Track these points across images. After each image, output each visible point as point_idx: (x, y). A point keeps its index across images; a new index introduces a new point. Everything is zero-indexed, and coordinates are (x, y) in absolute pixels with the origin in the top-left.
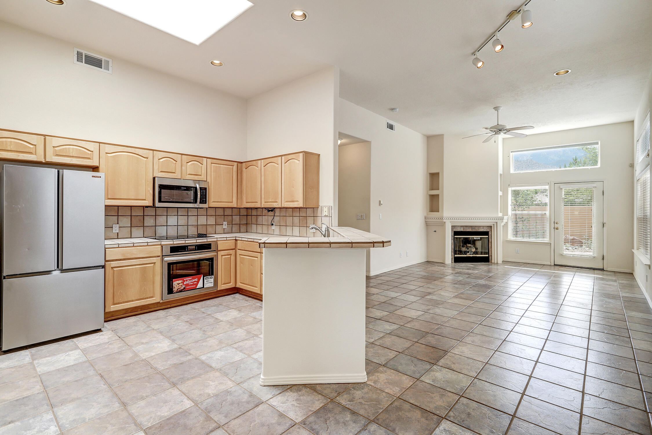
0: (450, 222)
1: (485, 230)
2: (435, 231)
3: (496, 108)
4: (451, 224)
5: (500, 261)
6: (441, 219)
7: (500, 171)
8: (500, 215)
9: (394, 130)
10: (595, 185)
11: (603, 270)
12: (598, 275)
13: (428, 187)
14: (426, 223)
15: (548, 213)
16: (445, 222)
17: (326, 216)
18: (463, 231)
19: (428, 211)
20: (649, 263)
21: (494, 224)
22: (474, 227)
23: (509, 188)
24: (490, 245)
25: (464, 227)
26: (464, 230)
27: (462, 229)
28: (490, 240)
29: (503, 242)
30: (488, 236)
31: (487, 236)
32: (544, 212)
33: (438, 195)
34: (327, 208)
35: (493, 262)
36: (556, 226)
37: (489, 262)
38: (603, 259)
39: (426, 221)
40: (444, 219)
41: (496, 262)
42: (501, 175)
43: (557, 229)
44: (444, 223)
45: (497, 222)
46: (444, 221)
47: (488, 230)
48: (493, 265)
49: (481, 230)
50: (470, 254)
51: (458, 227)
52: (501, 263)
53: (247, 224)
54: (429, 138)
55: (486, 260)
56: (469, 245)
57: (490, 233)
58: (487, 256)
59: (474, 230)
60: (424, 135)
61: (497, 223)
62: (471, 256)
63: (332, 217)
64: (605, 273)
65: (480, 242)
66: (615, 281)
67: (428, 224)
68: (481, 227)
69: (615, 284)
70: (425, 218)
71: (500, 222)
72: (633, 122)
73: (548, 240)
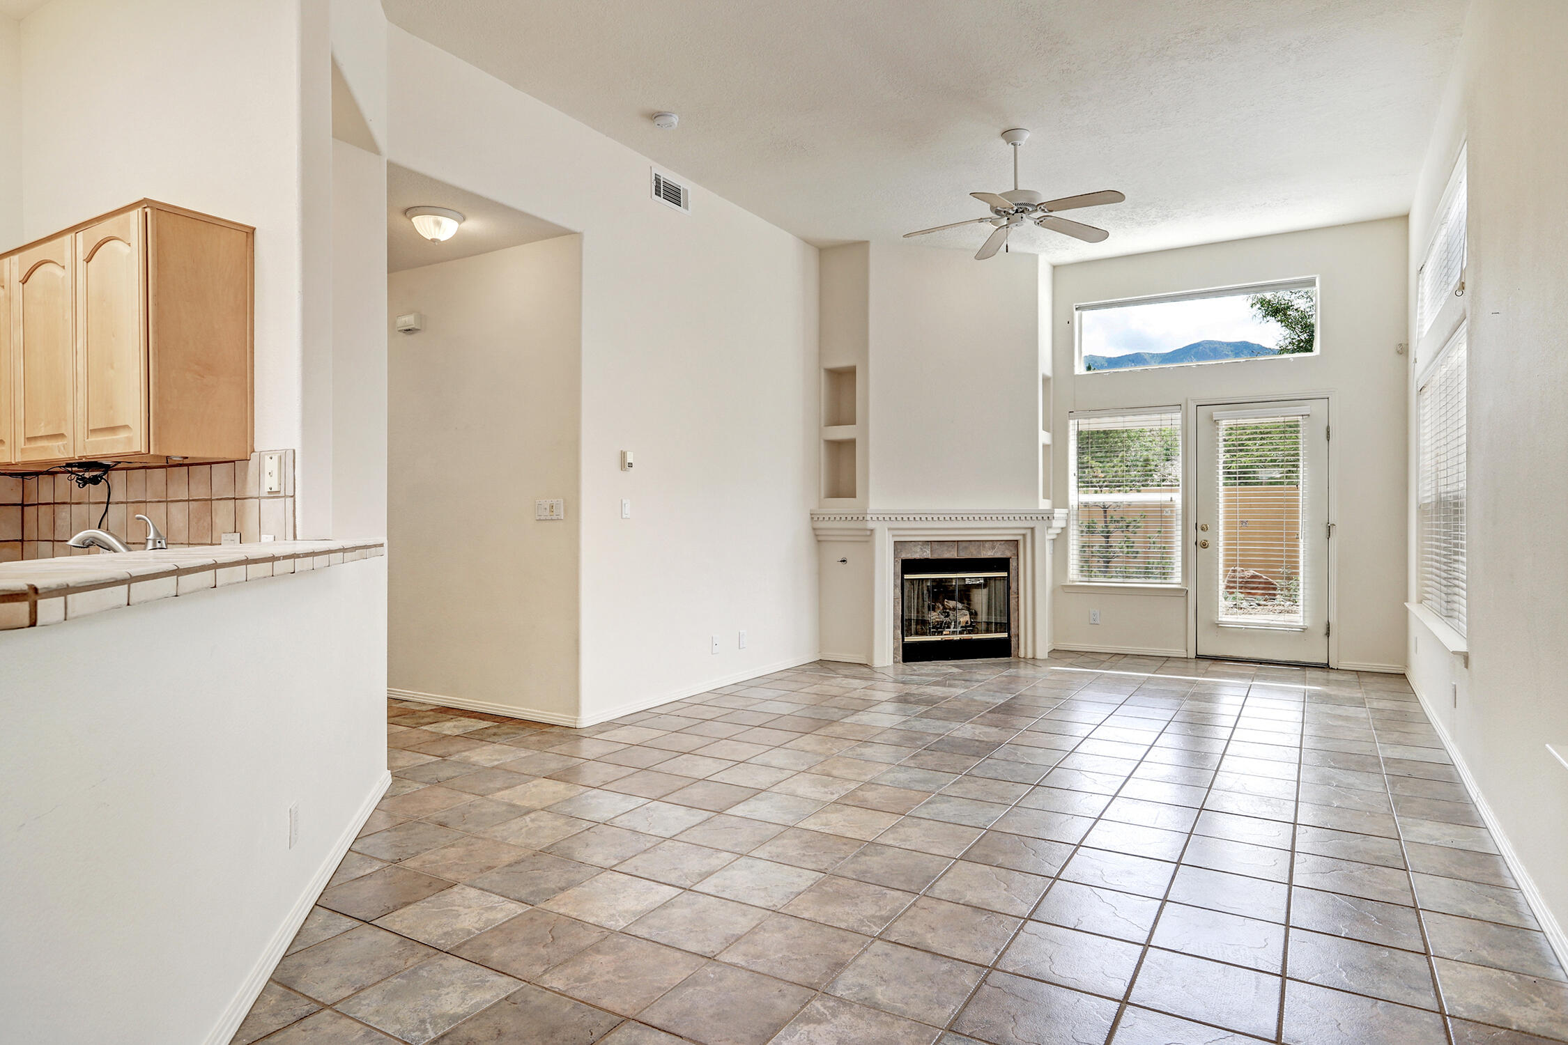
0: (889, 529)
1: (999, 555)
2: (844, 561)
3: (1009, 135)
4: (893, 536)
5: (1042, 653)
6: (861, 518)
7: (1045, 366)
8: (1044, 504)
9: (687, 208)
10: (1305, 409)
11: (1326, 667)
12: (1314, 685)
13: (821, 414)
14: (816, 535)
15: (1178, 498)
16: (872, 530)
17: (273, 494)
18: (929, 556)
19: (823, 494)
20: (1462, 647)
21: (1024, 535)
22: (964, 544)
23: (1071, 422)
24: (1013, 602)
25: (935, 546)
26: (935, 556)
27: (929, 552)
28: (1013, 586)
29: (1054, 591)
30: (1009, 574)
31: (1005, 574)
32: (1167, 496)
33: (852, 443)
34: (276, 458)
35: (1022, 654)
36: (1202, 536)
37: (1009, 655)
38: (1328, 634)
39: (814, 529)
40: (869, 518)
41: (1030, 655)
42: (1046, 380)
43: (1204, 545)
44: (868, 533)
45: (1032, 526)
46: (871, 525)
47: (1007, 554)
48: (1022, 665)
49: (988, 554)
50: (954, 633)
51: (915, 546)
52: (1046, 656)
53: (22, 541)
54: (823, 253)
55: (1001, 649)
56: (952, 604)
57: (1013, 564)
58: (1005, 635)
59: (964, 555)
60: (807, 241)
61: (1033, 529)
62: (957, 637)
63: (293, 496)
64: (1333, 676)
65: (985, 591)
66: (1361, 703)
67: (820, 538)
68: (987, 545)
69: (1362, 713)
70: (813, 518)
71: (1039, 526)
72: (1405, 217)
73: (1179, 580)
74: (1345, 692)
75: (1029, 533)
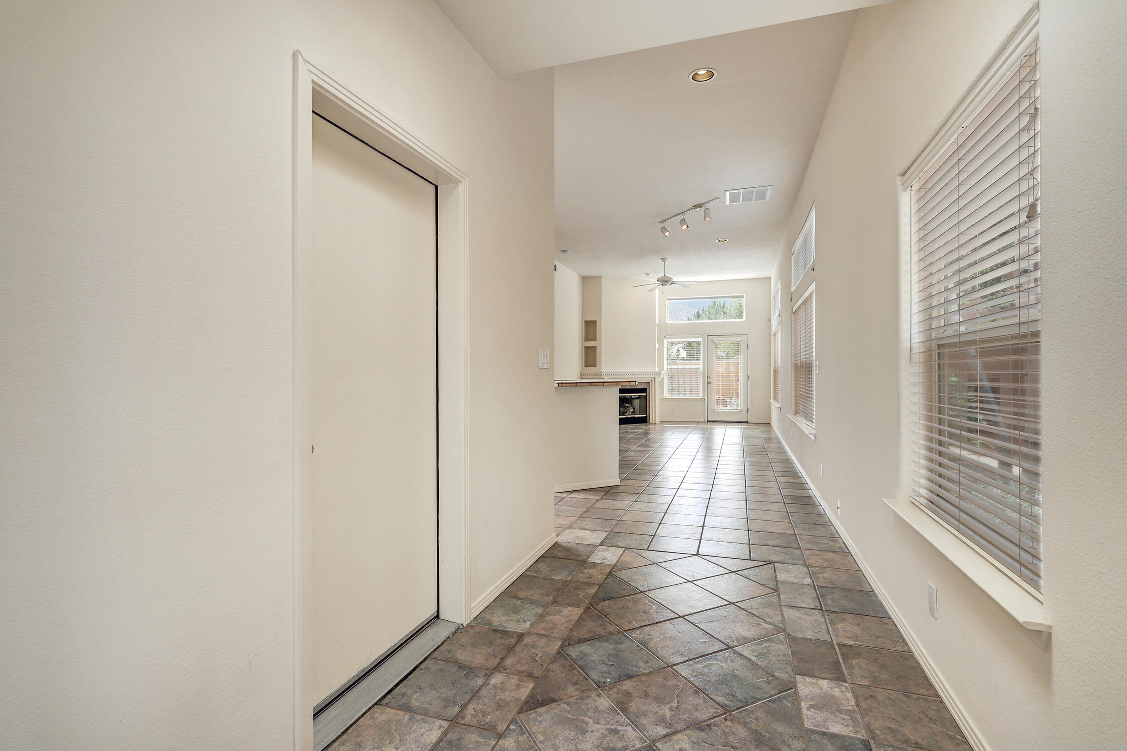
1: (643, 387)
3: (663, 259)
5: (658, 422)
6: (600, 374)
7: (657, 322)
8: (657, 370)
10: (741, 338)
11: (748, 422)
12: (745, 426)
13: (584, 337)
15: (701, 367)
19: (584, 365)
20: (780, 406)
21: (652, 380)
23: (665, 340)
24: (648, 404)
28: (648, 398)
29: (660, 400)
30: (646, 394)
32: (698, 366)
33: (595, 347)
35: (651, 422)
36: (709, 380)
37: (647, 422)
38: (748, 412)
40: (602, 374)
41: (654, 423)
42: (657, 324)
43: (710, 383)
47: (646, 387)
48: (651, 425)
49: (640, 387)
50: (628, 415)
52: (659, 422)
54: (584, 279)
55: (644, 420)
56: (627, 405)
57: (648, 390)
58: (645, 415)
59: (632, 387)
60: (580, 276)
61: (654, 378)
62: (630, 416)
64: (749, 424)
65: (639, 400)
68: (639, 384)
69: (757, 430)
70: (581, 375)
71: (657, 377)
72: (770, 278)
73: (702, 395)
74: (754, 427)
75: (653, 379)
